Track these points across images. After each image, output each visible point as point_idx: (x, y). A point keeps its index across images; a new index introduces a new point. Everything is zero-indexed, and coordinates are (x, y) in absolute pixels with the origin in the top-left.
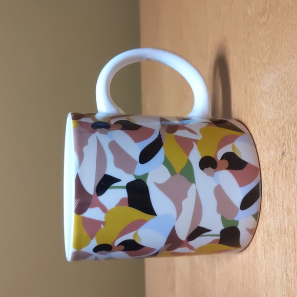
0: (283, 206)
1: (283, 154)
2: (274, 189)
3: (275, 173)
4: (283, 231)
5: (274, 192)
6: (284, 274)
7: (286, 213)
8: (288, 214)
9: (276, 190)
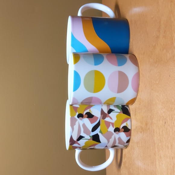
0: (166, 145)
1: (165, 123)
2: (162, 138)
3: (162, 131)
4: (166, 156)
5: (162, 139)
7: (167, 149)
8: (168, 149)
9: (163, 138)
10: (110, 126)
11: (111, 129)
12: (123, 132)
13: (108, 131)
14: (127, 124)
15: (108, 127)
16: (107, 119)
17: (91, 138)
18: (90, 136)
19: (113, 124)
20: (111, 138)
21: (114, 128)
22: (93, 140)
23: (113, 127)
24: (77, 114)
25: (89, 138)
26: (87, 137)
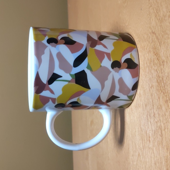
6: (139, 128)
10: (104, 57)
11: (107, 63)
12: (127, 68)
13: (101, 66)
14: (131, 55)
15: (101, 59)
16: (99, 47)
17: (73, 78)
18: (71, 75)
19: (108, 55)
20: (107, 79)
21: (112, 62)
22: (76, 83)
23: (110, 60)
24: (47, 38)
25: (70, 78)
26: (66, 76)
